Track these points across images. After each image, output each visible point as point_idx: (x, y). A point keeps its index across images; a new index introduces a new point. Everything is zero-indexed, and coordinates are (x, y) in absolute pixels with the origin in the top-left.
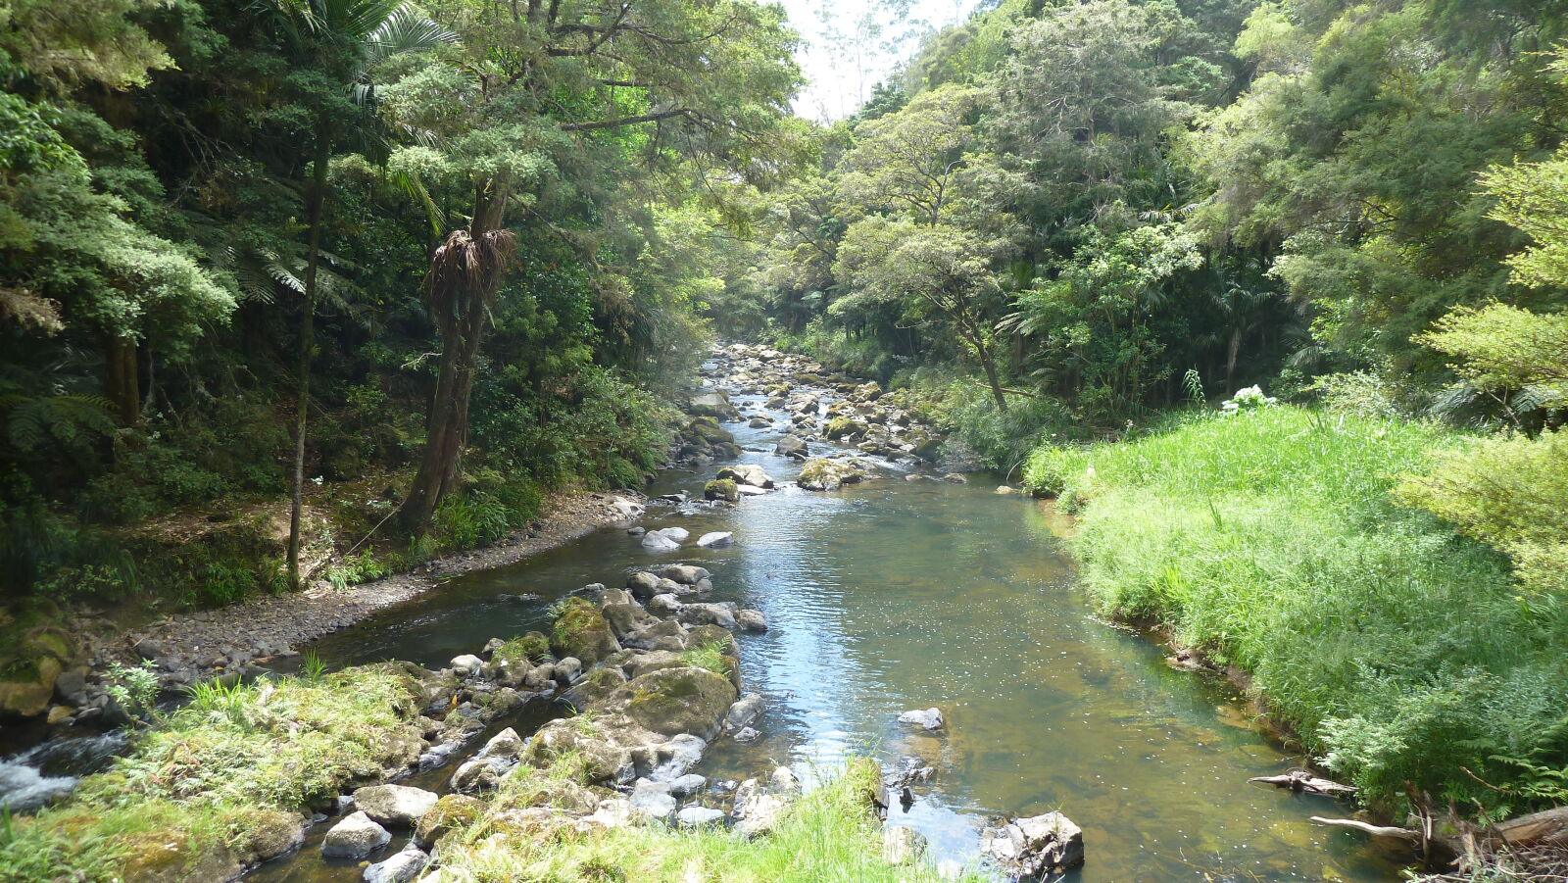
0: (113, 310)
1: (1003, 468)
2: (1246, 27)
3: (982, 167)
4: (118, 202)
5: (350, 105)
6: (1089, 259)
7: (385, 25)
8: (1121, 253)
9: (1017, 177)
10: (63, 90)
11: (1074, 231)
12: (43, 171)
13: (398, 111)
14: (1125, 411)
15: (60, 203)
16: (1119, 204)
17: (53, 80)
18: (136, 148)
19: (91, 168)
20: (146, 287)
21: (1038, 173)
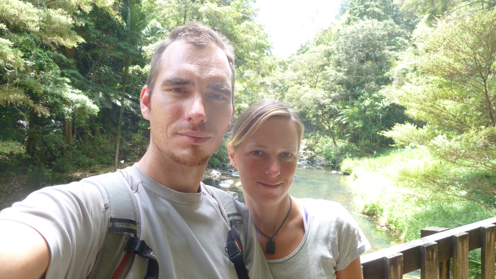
0: (64, 111)
1: (334, 165)
2: (416, 28)
3: (331, 71)
4: (68, 80)
5: (135, 52)
6: (363, 100)
7: (146, 28)
8: (373, 99)
9: (341, 74)
10: (53, 48)
11: (359, 91)
12: (47, 70)
13: (148, 54)
14: (374, 148)
15: (51, 80)
16: (373, 83)
17: (51, 45)
18: (74, 64)
19: (61, 70)
20: (73, 104)
21: (348, 73)
